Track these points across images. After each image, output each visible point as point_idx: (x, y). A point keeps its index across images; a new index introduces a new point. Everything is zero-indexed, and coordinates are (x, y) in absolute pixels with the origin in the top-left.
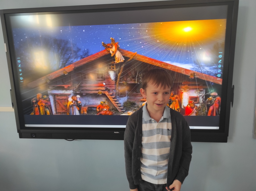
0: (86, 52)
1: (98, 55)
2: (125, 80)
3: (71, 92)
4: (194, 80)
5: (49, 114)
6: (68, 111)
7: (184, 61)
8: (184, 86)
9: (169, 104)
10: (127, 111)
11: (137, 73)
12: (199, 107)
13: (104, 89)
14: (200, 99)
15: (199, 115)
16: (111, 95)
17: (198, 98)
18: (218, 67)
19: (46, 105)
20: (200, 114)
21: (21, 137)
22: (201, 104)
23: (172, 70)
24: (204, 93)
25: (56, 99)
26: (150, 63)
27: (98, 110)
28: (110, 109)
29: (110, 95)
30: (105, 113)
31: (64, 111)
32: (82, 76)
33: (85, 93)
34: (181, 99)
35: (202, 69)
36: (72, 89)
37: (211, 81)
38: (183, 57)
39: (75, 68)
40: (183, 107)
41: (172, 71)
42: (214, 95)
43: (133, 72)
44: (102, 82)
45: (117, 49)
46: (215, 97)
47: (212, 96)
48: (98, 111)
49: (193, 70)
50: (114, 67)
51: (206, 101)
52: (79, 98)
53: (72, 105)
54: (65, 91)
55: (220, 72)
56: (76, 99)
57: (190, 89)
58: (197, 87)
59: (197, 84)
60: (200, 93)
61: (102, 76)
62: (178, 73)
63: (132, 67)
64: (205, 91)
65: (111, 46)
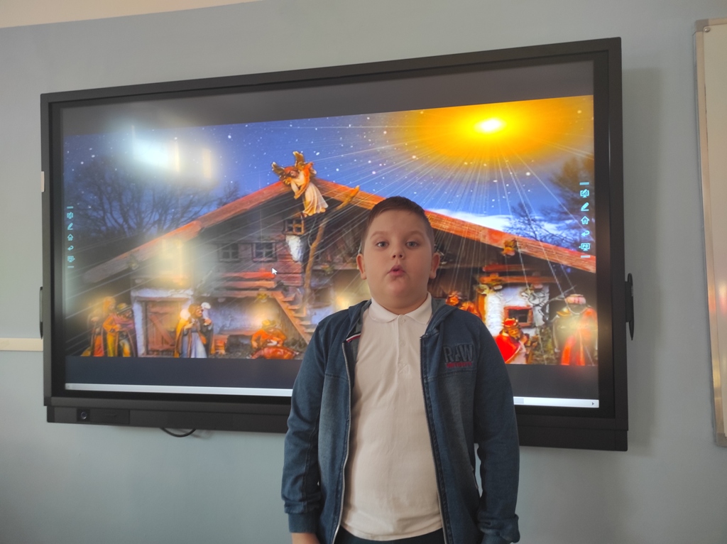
0: (232, 189)
1: (261, 197)
2: (328, 262)
3: (188, 295)
4: (515, 259)
5: (129, 356)
6: (177, 346)
7: (484, 207)
8: (488, 276)
12: (535, 339)
13: (272, 284)
14: (536, 315)
15: (535, 363)
16: (291, 303)
17: (530, 311)
18: (581, 223)
20: (538, 359)
21: (51, 418)
22: (538, 330)
23: (453, 232)
24: (547, 296)
25: (149, 314)
27: (255, 344)
28: (286, 341)
29: (289, 302)
30: (273, 352)
31: (166, 347)
32: (218, 251)
33: (225, 295)
34: (481, 313)
35: (535, 229)
36: (190, 287)
37: (565, 263)
38: (481, 196)
39: (202, 229)
41: (454, 235)
42: (576, 302)
43: (351, 239)
44: (269, 266)
45: (309, 180)
46: (577, 308)
47: (570, 304)
48: (255, 348)
49: (510, 231)
50: (299, 226)
51: (554, 319)
52: (209, 310)
53: (188, 329)
54: (173, 290)
55: (588, 236)
56: (199, 313)
57: (505, 286)
58: (526, 278)
59: (524, 270)
60: (533, 296)
61: (268, 250)
62: (469, 241)
63: (348, 225)
64: (550, 292)
65: (294, 172)
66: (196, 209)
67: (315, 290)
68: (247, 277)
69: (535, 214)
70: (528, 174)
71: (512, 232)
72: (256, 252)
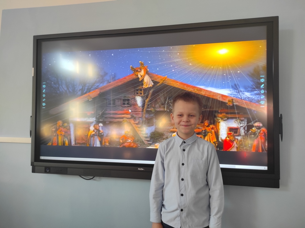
0: (113, 76)
1: (125, 80)
2: (153, 107)
3: (93, 120)
4: (233, 107)
5: (67, 145)
6: (88, 141)
7: (220, 85)
8: (221, 114)
9: (203, 135)
10: (154, 143)
11: (167, 98)
12: (241, 141)
13: (129, 116)
14: (241, 131)
15: (241, 151)
16: (137, 124)
17: (239, 129)
18: (261, 92)
19: (66, 134)
20: (242, 149)
21: (34, 171)
22: (242, 137)
23: (206, 96)
24: (246, 124)
25: (77, 128)
26: (182, 87)
27: (121, 141)
28: (134, 140)
29: (136, 124)
30: (129, 145)
31: (84, 142)
32: (107, 102)
33: (109, 121)
34: (218, 129)
35: (241, 95)
36: (94, 117)
37: (254, 109)
38: (219, 81)
39: (100, 93)
40: (220, 140)
41: (207, 97)
42: (258, 126)
43: (163, 98)
45: (146, 73)
46: (259, 128)
47: (255, 126)
48: (121, 143)
49: (230, 96)
50: (141, 92)
51: (249, 132)
52: (102, 127)
53: (93, 135)
54: (87, 118)
55: (264, 98)
56: (98, 128)
57: (228, 118)
58: (237, 115)
59: (236, 112)
60: (240, 123)
61: (128, 102)
62: (213, 100)
63: (162, 92)
64: (247, 121)
65: (139, 70)
66: (98, 84)
67: (147, 119)
68: (119, 113)
69: (241, 89)
70: (239, 72)
71: (231, 96)
72: (123, 103)
